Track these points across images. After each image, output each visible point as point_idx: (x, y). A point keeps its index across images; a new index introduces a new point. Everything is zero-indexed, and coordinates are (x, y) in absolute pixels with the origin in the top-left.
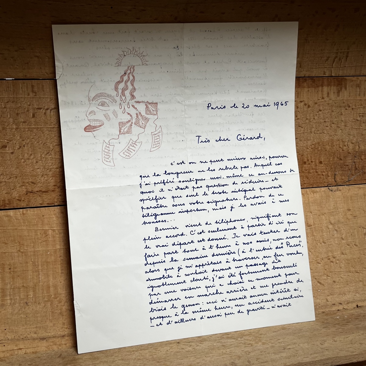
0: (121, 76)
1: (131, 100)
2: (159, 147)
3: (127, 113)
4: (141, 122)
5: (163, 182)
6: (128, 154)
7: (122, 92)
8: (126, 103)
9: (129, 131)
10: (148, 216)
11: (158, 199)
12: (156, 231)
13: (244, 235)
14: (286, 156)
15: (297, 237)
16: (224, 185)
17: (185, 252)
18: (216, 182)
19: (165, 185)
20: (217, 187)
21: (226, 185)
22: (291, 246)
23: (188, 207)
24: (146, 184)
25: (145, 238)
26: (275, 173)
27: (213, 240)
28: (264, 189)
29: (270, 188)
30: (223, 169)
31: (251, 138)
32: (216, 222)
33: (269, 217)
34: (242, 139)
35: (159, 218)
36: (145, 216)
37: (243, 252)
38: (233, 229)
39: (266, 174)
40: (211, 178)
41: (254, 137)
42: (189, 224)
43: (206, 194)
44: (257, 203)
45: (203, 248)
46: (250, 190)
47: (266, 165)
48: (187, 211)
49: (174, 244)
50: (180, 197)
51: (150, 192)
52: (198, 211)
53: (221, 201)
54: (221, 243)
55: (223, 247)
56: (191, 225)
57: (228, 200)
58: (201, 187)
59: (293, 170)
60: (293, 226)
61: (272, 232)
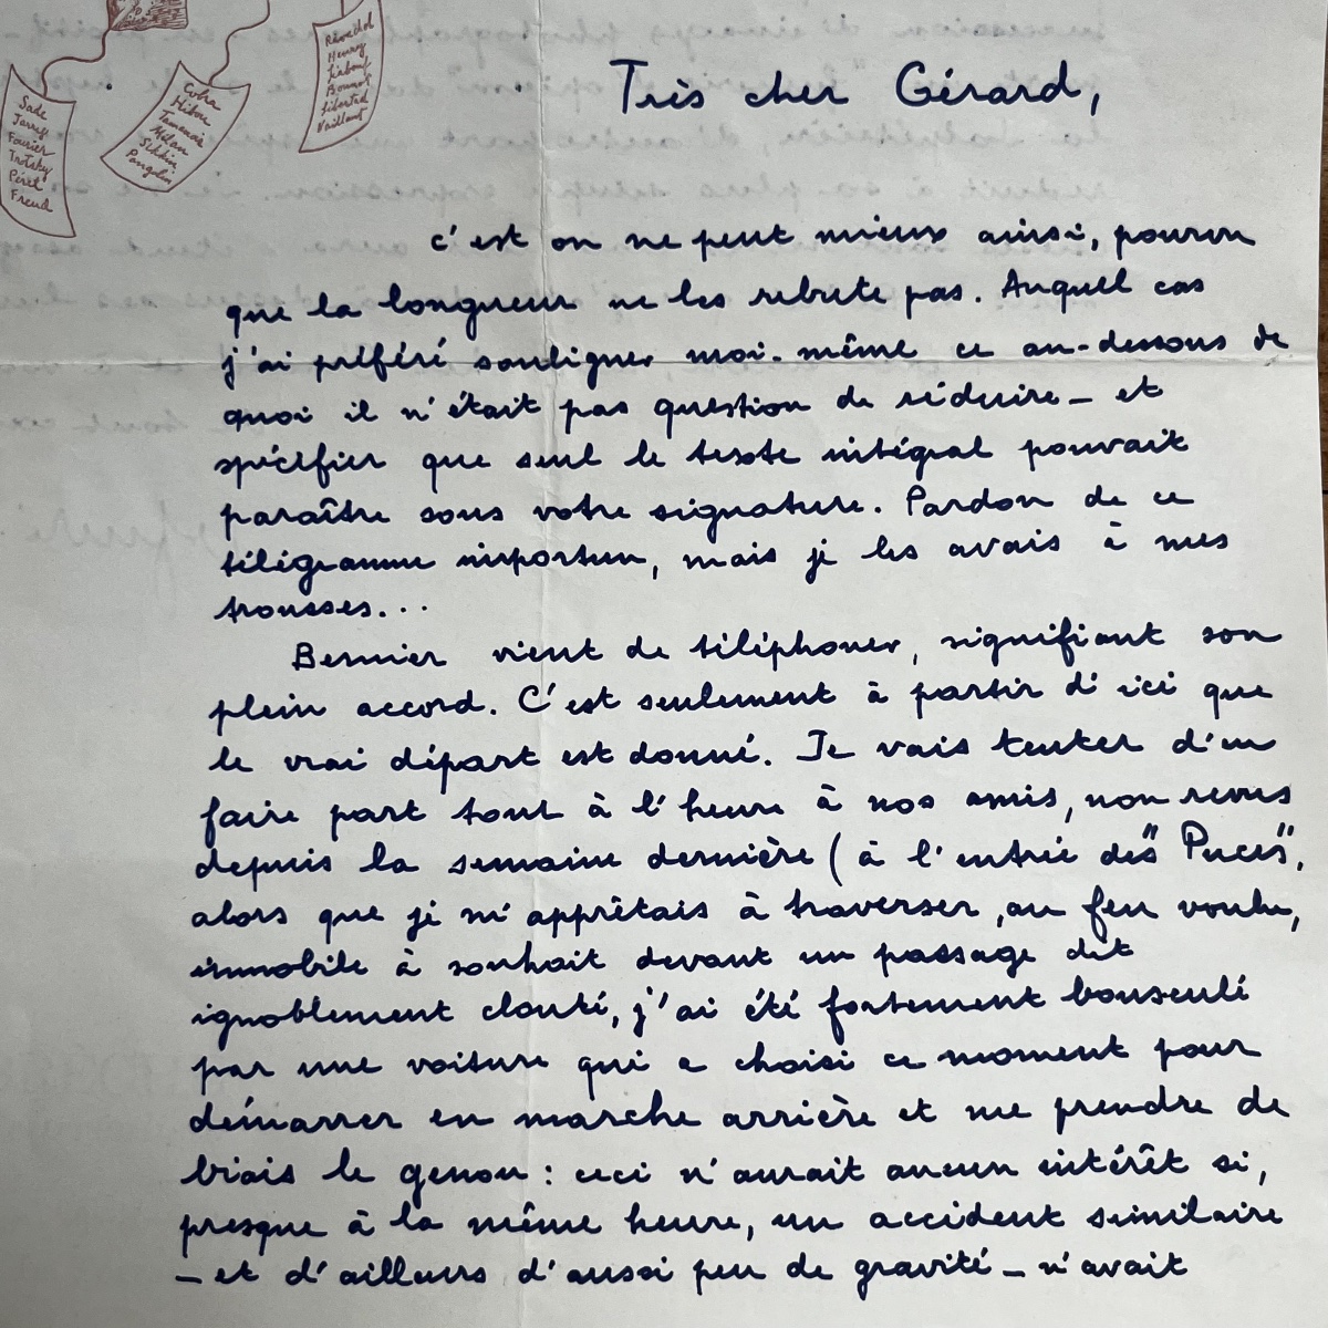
2: (362, 123)
5: (376, 361)
6: (158, 165)
9: (169, 12)
10: (259, 566)
11: (333, 464)
12: (297, 665)
13: (882, 747)
14: (1237, 235)
15: (1266, 794)
16: (775, 409)
17: (469, 818)
18: (725, 383)
19: (383, 377)
20: (730, 415)
21: (790, 407)
22: (1219, 853)
23: (530, 535)
24: (265, 366)
25: (221, 703)
26: (1144, 345)
27: (669, 761)
28: (1057, 449)
29: (1101, 446)
30: (779, 297)
31: (998, 96)
32: (701, 647)
33: (1072, 644)
34: (936, 92)
35: (326, 587)
36: (241, 566)
37: (865, 859)
38: (809, 702)
39: (1083, 347)
40: (691, 354)
41: (1022, 89)
42: (521, 644)
43: (647, 457)
44: (995, 541)
45: (593, 807)
46: (954, 452)
47: (1086, 289)
48: (516, 559)
49: (402, 762)
50: (479, 462)
51: (283, 418)
52: (584, 562)
53: (744, 510)
54: (718, 786)
55: (729, 813)
56: (533, 650)
57: (798, 511)
58: (622, 407)
59: (1275, 337)
60: (1239, 719)
61: (1086, 744)
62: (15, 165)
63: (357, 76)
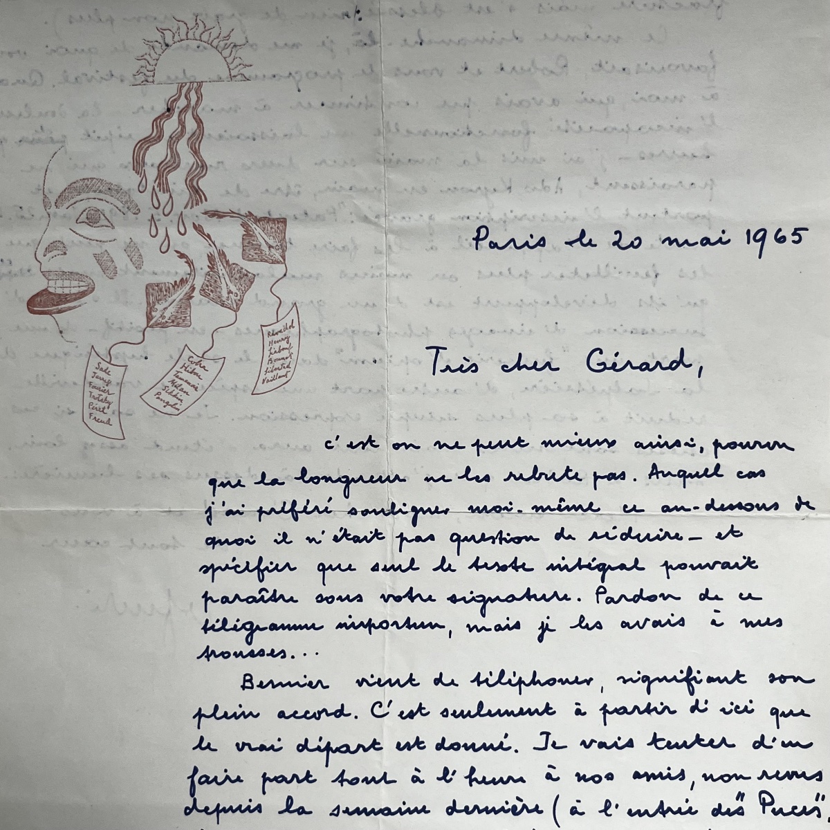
0: (155, 120)
1: (192, 207)
2: (288, 379)
3: (177, 252)
4: (227, 285)
5: (292, 510)
6: (172, 400)
7: (159, 176)
8: (174, 217)
9: (181, 318)
10: (223, 628)
11: (267, 568)
12: (244, 687)
13: (583, 743)
14: (784, 445)
15: (808, 775)
16: (519, 540)
17: (341, 782)
18: (490, 523)
19: (296, 519)
20: (493, 542)
21: (527, 539)
22: (781, 811)
23: (375, 610)
24: (229, 513)
25: (200, 709)
26: (731, 507)
27: (458, 749)
28: (682, 566)
29: (708, 565)
30: (521, 477)
31: (645, 367)
32: (477, 680)
33: (693, 682)
34: (609, 365)
35: (262, 640)
36: (213, 628)
37: (574, 811)
38: (540, 714)
39: (696, 508)
40: (471, 508)
41: (658, 363)
42: (372, 676)
43: (445, 566)
44: (647, 620)
45: (414, 777)
46: (622, 567)
47: (697, 475)
48: (370, 625)
49: (303, 747)
50: (350, 568)
51: (239, 542)
52: (409, 627)
53: (502, 598)
54: (488, 765)
55: (494, 782)
56: (380, 680)
57: (533, 599)
58: (432, 537)
59: (807, 504)
60: (791, 729)
61: (702, 742)
62: (93, 400)
63: (285, 354)
